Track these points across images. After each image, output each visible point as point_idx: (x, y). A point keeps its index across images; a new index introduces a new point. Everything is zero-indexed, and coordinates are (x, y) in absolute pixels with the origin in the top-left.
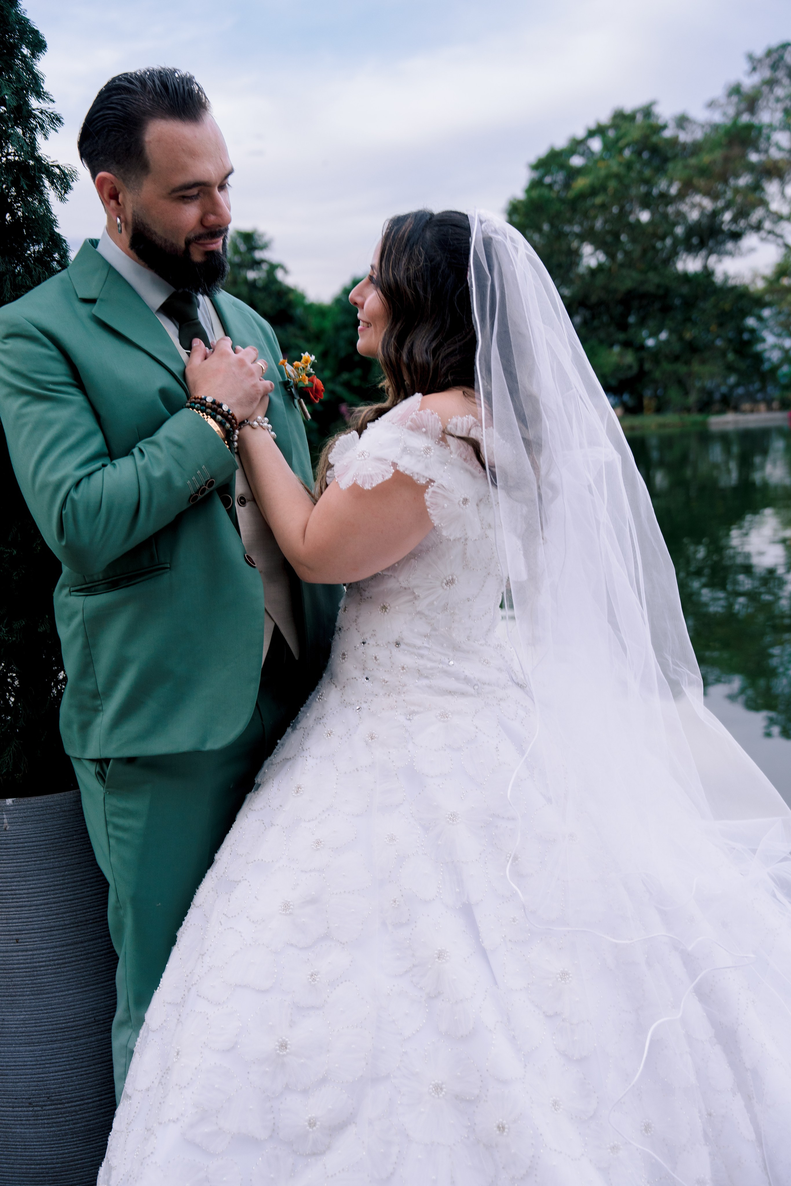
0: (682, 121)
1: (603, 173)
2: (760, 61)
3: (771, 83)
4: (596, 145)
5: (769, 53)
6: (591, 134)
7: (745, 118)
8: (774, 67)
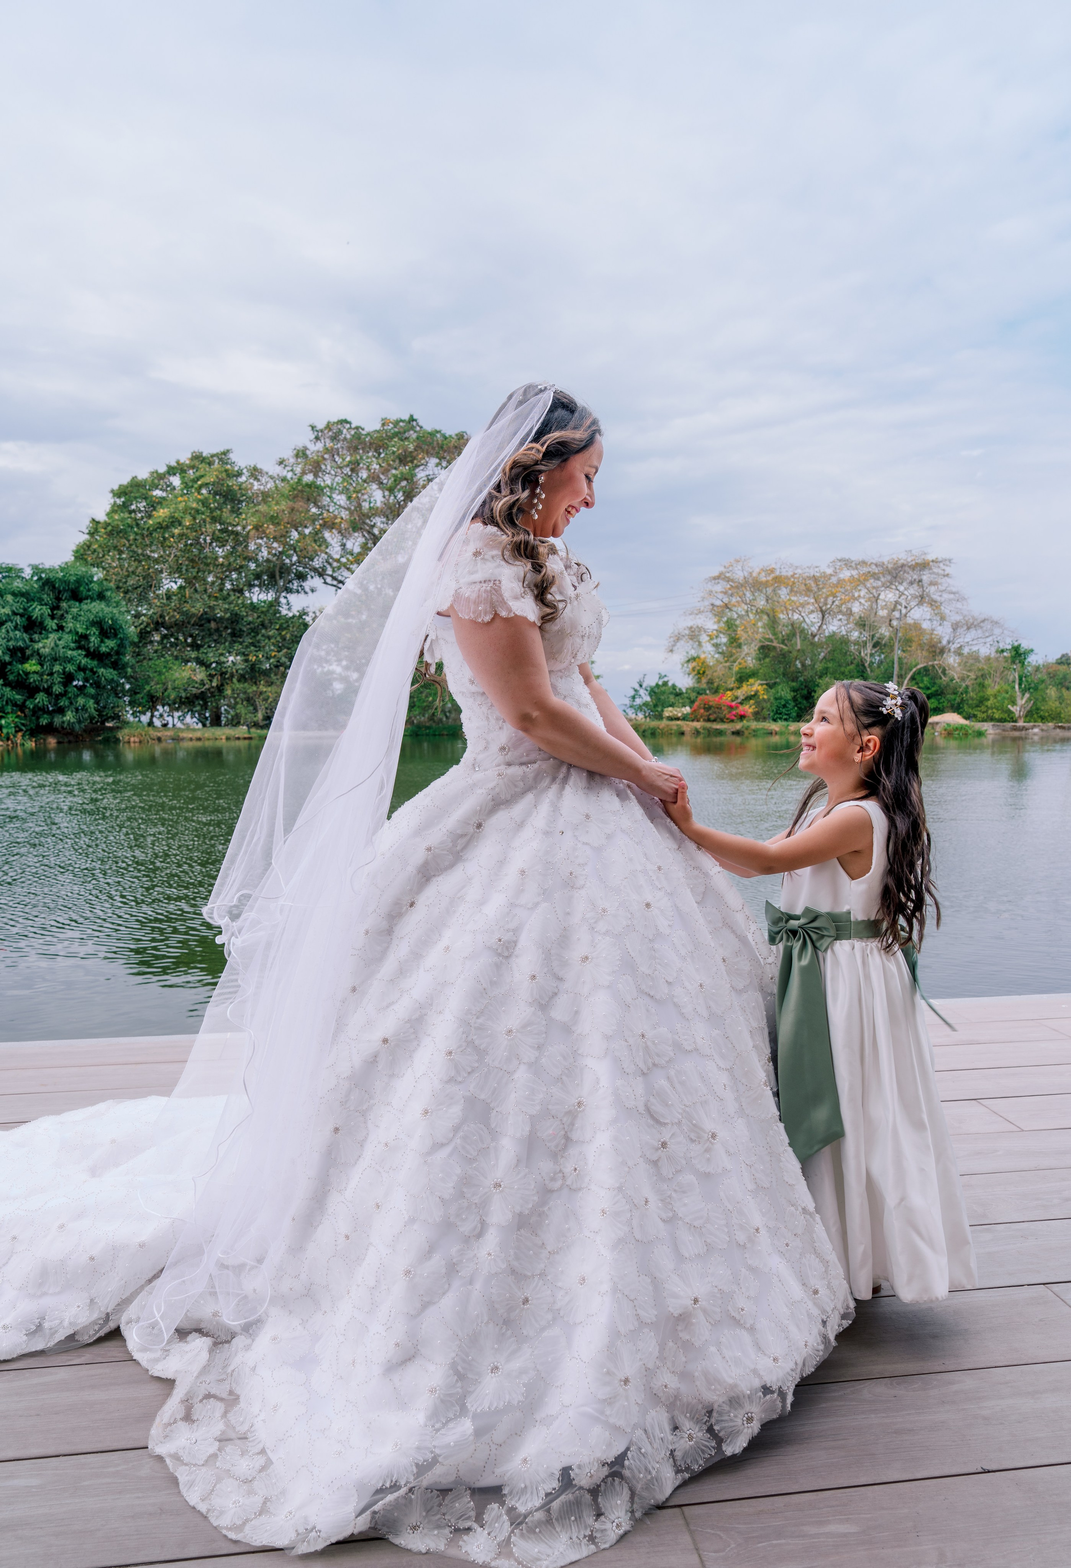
0: (255, 473)
1: (181, 506)
2: (322, 431)
3: (332, 452)
4: (176, 481)
5: (329, 426)
6: (171, 471)
7: (309, 478)
8: (334, 438)
